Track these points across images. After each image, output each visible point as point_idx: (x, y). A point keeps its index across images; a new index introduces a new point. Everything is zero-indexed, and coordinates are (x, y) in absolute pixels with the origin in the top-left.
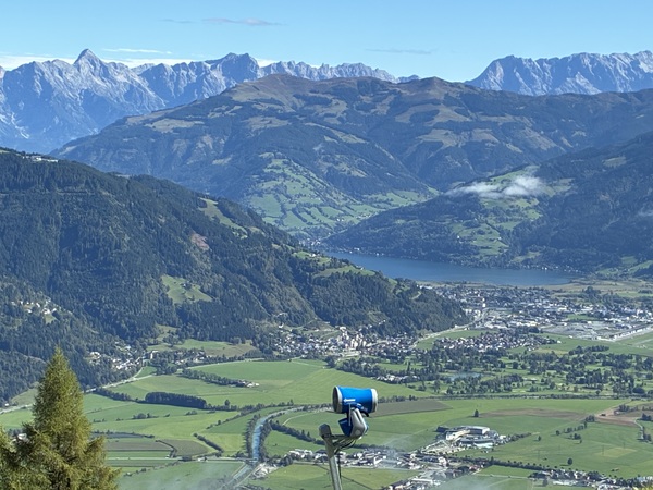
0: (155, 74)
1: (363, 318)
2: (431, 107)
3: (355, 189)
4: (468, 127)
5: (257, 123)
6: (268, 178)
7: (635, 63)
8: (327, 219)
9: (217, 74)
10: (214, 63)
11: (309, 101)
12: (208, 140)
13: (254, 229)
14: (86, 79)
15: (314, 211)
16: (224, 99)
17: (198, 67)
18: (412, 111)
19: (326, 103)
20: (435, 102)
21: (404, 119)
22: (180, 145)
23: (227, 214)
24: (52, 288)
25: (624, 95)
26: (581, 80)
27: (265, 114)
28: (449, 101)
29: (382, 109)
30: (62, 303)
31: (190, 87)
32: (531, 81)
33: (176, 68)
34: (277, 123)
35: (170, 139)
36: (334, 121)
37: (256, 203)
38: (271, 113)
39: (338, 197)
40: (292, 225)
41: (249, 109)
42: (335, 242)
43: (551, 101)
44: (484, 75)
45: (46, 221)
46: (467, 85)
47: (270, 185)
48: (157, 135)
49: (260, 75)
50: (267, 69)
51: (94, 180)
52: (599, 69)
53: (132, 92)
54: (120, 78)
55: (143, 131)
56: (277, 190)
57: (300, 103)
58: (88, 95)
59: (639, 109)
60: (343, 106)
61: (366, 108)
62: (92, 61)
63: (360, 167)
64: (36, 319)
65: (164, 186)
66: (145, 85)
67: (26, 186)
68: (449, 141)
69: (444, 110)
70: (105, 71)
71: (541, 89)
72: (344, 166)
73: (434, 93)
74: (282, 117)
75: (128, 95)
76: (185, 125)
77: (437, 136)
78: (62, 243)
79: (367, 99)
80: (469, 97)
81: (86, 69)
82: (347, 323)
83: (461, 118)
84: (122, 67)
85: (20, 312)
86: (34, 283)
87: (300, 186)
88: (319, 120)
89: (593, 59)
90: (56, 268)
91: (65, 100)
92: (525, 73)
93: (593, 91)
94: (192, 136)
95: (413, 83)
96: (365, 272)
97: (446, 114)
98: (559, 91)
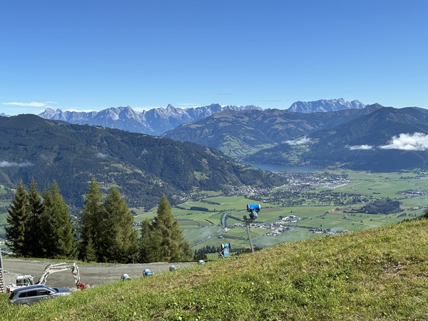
0: (190, 111)
1: (255, 183)
2: (274, 118)
3: (252, 144)
4: (287, 124)
5: (221, 125)
6: (225, 141)
7: (338, 102)
8: (243, 153)
9: (209, 110)
10: (208, 107)
11: (237, 117)
12: (207, 130)
13: (221, 157)
14: (170, 113)
15: (239, 150)
16: (211, 118)
17: (203, 108)
18: (269, 119)
19: (242, 118)
20: (276, 116)
21: (266, 122)
22: (198, 132)
23: (213, 152)
24: (161, 176)
25: (335, 112)
26: (321, 108)
27: (224, 122)
28: (280, 116)
29: (259, 119)
30: (164, 180)
31: (201, 114)
32: (305, 109)
33: (197, 109)
34: (227, 124)
35: (196, 130)
36: (245, 123)
37: (222, 149)
38: (225, 121)
39: (247, 146)
40: (233, 155)
41: (219, 120)
42: (246, 160)
43: (312, 115)
44: (291, 107)
45: (159, 156)
46: (286, 110)
47: (226, 143)
48: (191, 129)
49: (222, 110)
50: (224, 108)
51: (173, 143)
52: (327, 104)
53: (184, 116)
54: (180, 112)
55: (187, 128)
56: (228, 145)
57: (234, 118)
58: (170, 118)
59: (340, 116)
60: (248, 118)
61: (255, 119)
62: (172, 107)
63: (253, 137)
64: (157, 185)
65: (194, 144)
66: (187, 114)
67: (153, 146)
68: (280, 128)
69: (279, 118)
70: (175, 111)
71: (309, 111)
72: (248, 137)
73: (275, 113)
74: (229, 122)
75: (182, 118)
76: (200, 126)
77: (277, 126)
78: (164, 162)
79: (255, 116)
80: (286, 114)
81: (170, 110)
82: (250, 184)
83: (284, 121)
84: (181, 109)
85: (152, 184)
86: (156, 175)
87: (235, 143)
88: (240, 123)
89: (325, 101)
90: (162, 170)
91: (163, 120)
92: (304, 106)
93: (325, 111)
94: (202, 129)
95: (269, 110)
96: (255, 169)
97: (279, 120)
98: (314, 111)
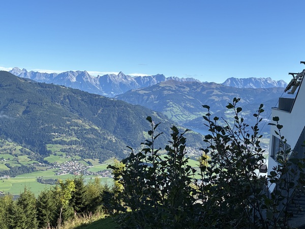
0: (138, 79)
1: (195, 145)
2: (212, 90)
3: (191, 111)
4: (222, 96)
5: (166, 92)
6: (168, 107)
7: (266, 80)
8: (183, 118)
9: (154, 79)
10: (154, 76)
11: (180, 87)
12: (153, 96)
13: (166, 120)
14: (120, 79)
15: (180, 116)
16: (157, 86)
17: (149, 77)
18: (207, 91)
19: (184, 88)
21: (205, 93)
22: (146, 97)
23: (159, 116)
25: (264, 89)
26: (251, 85)
27: (168, 90)
28: (217, 89)
29: (199, 90)
30: (117, 137)
31: (147, 82)
32: (238, 84)
33: (144, 77)
34: (171, 92)
35: (143, 96)
36: (186, 93)
37: (165, 113)
39: (187, 113)
40: (174, 119)
41: (164, 89)
42: (185, 124)
43: (244, 90)
44: (225, 82)
45: (113, 116)
46: (222, 84)
47: (169, 109)
48: (139, 94)
49: (166, 80)
50: (168, 78)
51: (126, 105)
52: (256, 81)
53: (132, 83)
54: (129, 79)
55: (136, 93)
56: (171, 110)
57: (177, 88)
58: (121, 83)
59: (268, 93)
60: (188, 89)
61: (195, 89)
62: (122, 75)
63: (193, 105)
64: (111, 141)
65: (143, 108)
66: (135, 81)
68: (216, 100)
69: (215, 91)
70: (125, 77)
71: (240, 87)
72: (188, 104)
73: (213, 86)
76: (147, 92)
77: (213, 98)
78: (118, 121)
79: (195, 87)
80: (222, 88)
81: (120, 77)
82: (191, 146)
83: (220, 93)
84: (130, 76)
85: (107, 139)
86: (110, 131)
87: (177, 109)
88: (182, 92)
89: (255, 79)
90: (116, 128)
91: (115, 85)
92: (236, 82)
93: (255, 88)
94: (148, 95)
95: (206, 83)
96: (196, 133)
98: (245, 87)
